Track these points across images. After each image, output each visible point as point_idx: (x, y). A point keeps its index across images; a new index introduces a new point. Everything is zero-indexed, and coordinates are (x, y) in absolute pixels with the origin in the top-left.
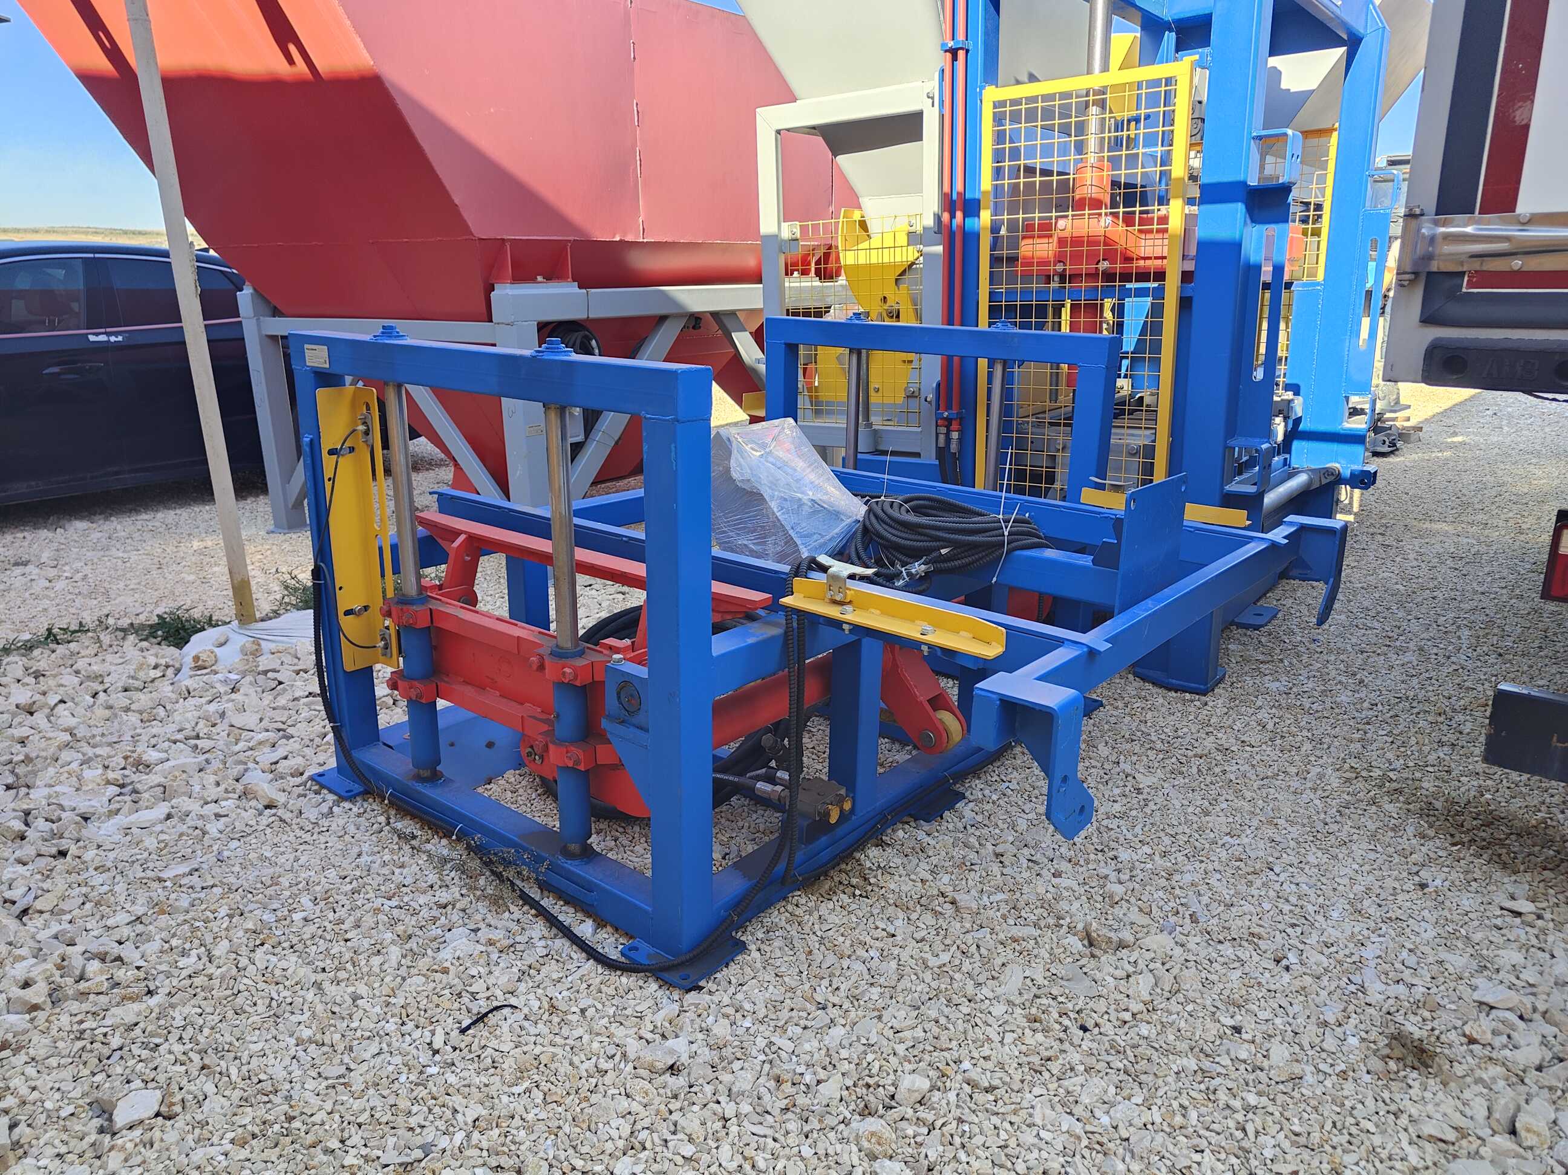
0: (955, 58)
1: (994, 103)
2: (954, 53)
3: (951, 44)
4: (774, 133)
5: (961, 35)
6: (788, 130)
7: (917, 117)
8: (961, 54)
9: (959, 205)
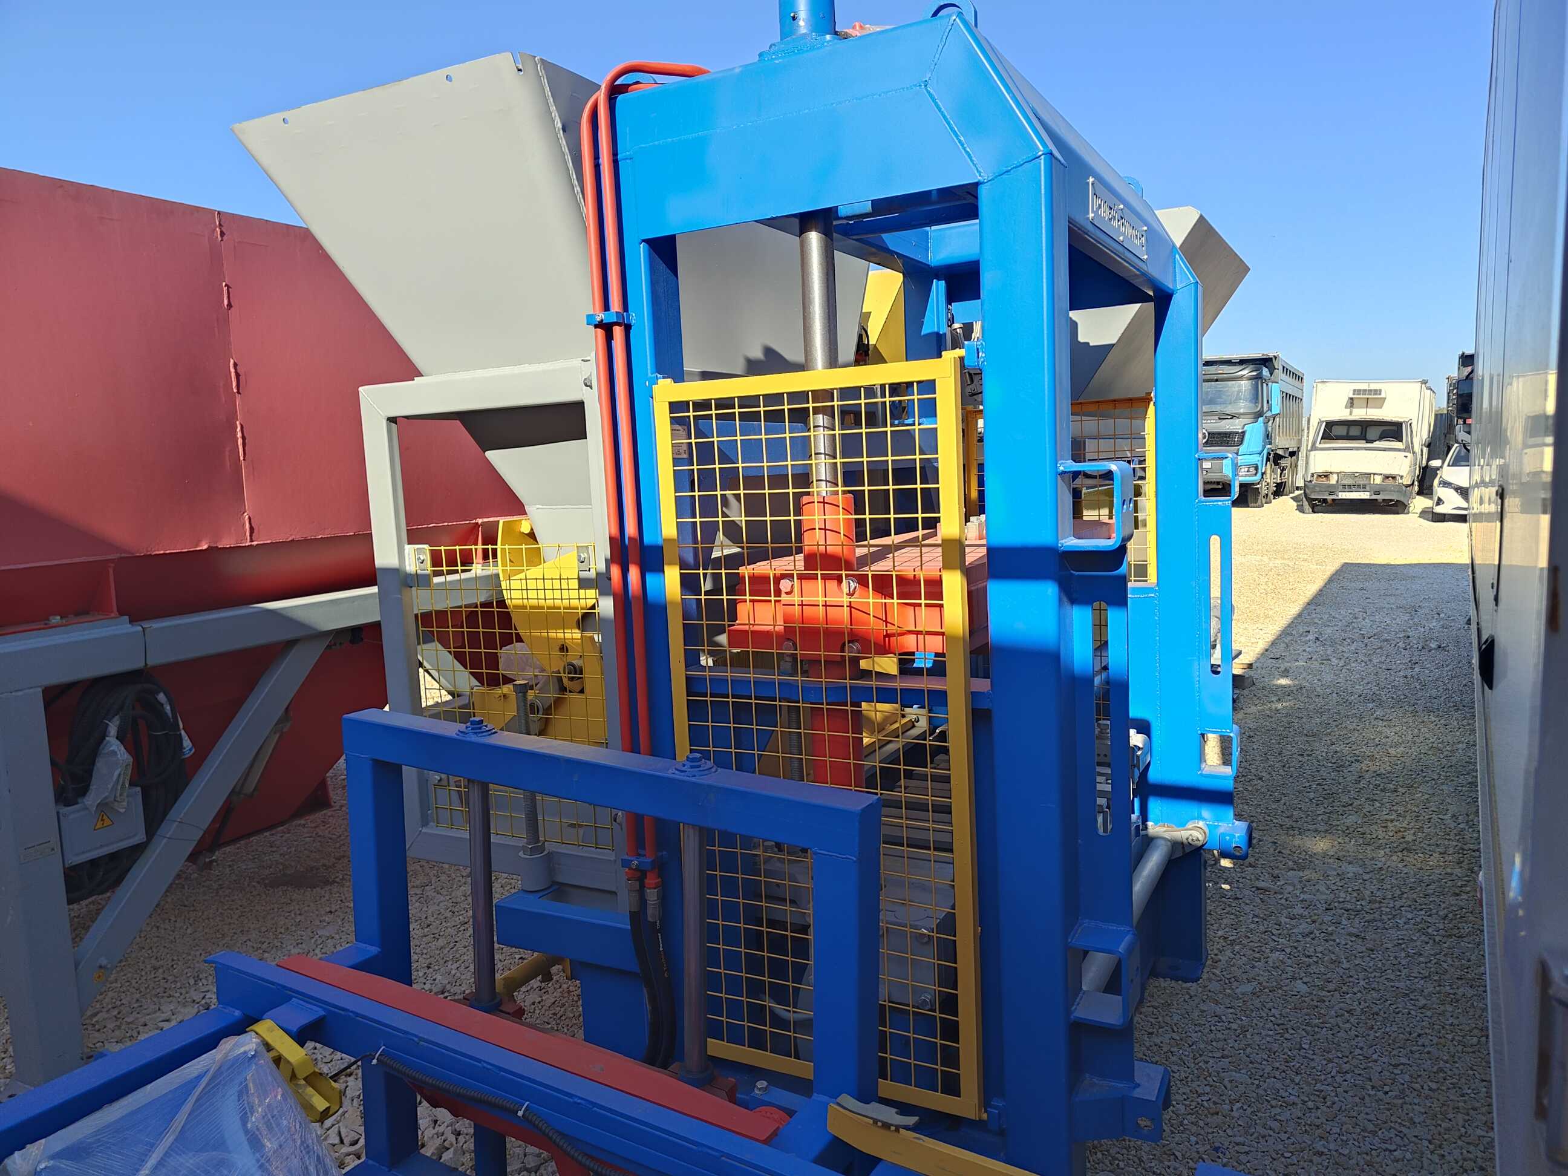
0: (609, 338)
1: (671, 403)
2: (606, 328)
3: (601, 316)
4: (384, 422)
5: (615, 305)
6: (407, 417)
7: (578, 407)
8: (618, 331)
9: (633, 554)
